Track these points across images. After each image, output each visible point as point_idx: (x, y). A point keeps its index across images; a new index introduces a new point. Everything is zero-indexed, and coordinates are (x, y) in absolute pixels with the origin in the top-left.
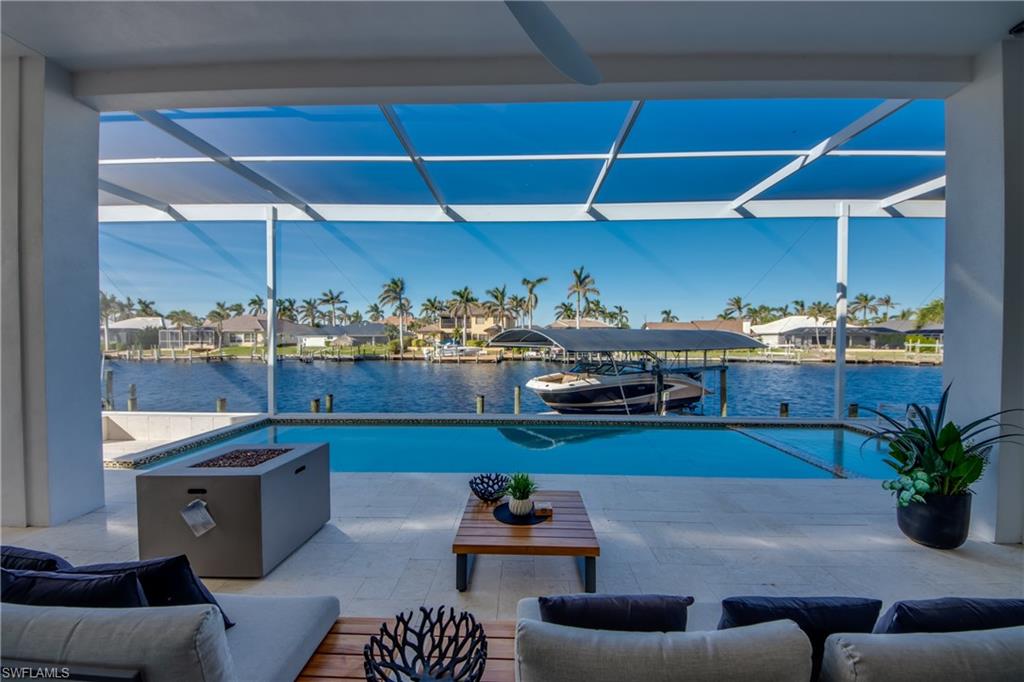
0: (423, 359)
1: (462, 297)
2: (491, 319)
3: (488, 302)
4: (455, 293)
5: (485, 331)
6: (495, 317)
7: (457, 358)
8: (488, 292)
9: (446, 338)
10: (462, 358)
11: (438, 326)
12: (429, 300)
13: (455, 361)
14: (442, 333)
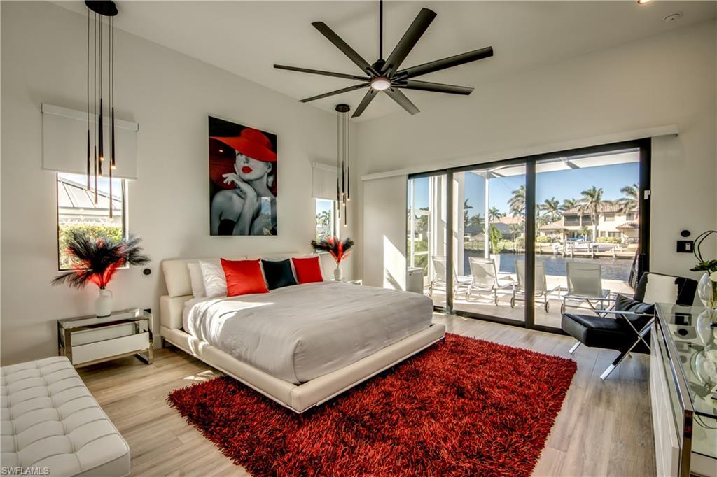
0: (552, 253)
1: (592, 196)
2: (624, 217)
3: (621, 200)
4: (584, 193)
5: (617, 228)
6: (629, 215)
7: (592, 254)
8: (623, 190)
9: (572, 236)
10: (597, 254)
11: (560, 225)
12: (547, 201)
13: (589, 257)
14: (565, 230)
